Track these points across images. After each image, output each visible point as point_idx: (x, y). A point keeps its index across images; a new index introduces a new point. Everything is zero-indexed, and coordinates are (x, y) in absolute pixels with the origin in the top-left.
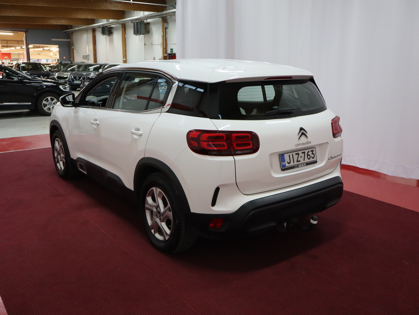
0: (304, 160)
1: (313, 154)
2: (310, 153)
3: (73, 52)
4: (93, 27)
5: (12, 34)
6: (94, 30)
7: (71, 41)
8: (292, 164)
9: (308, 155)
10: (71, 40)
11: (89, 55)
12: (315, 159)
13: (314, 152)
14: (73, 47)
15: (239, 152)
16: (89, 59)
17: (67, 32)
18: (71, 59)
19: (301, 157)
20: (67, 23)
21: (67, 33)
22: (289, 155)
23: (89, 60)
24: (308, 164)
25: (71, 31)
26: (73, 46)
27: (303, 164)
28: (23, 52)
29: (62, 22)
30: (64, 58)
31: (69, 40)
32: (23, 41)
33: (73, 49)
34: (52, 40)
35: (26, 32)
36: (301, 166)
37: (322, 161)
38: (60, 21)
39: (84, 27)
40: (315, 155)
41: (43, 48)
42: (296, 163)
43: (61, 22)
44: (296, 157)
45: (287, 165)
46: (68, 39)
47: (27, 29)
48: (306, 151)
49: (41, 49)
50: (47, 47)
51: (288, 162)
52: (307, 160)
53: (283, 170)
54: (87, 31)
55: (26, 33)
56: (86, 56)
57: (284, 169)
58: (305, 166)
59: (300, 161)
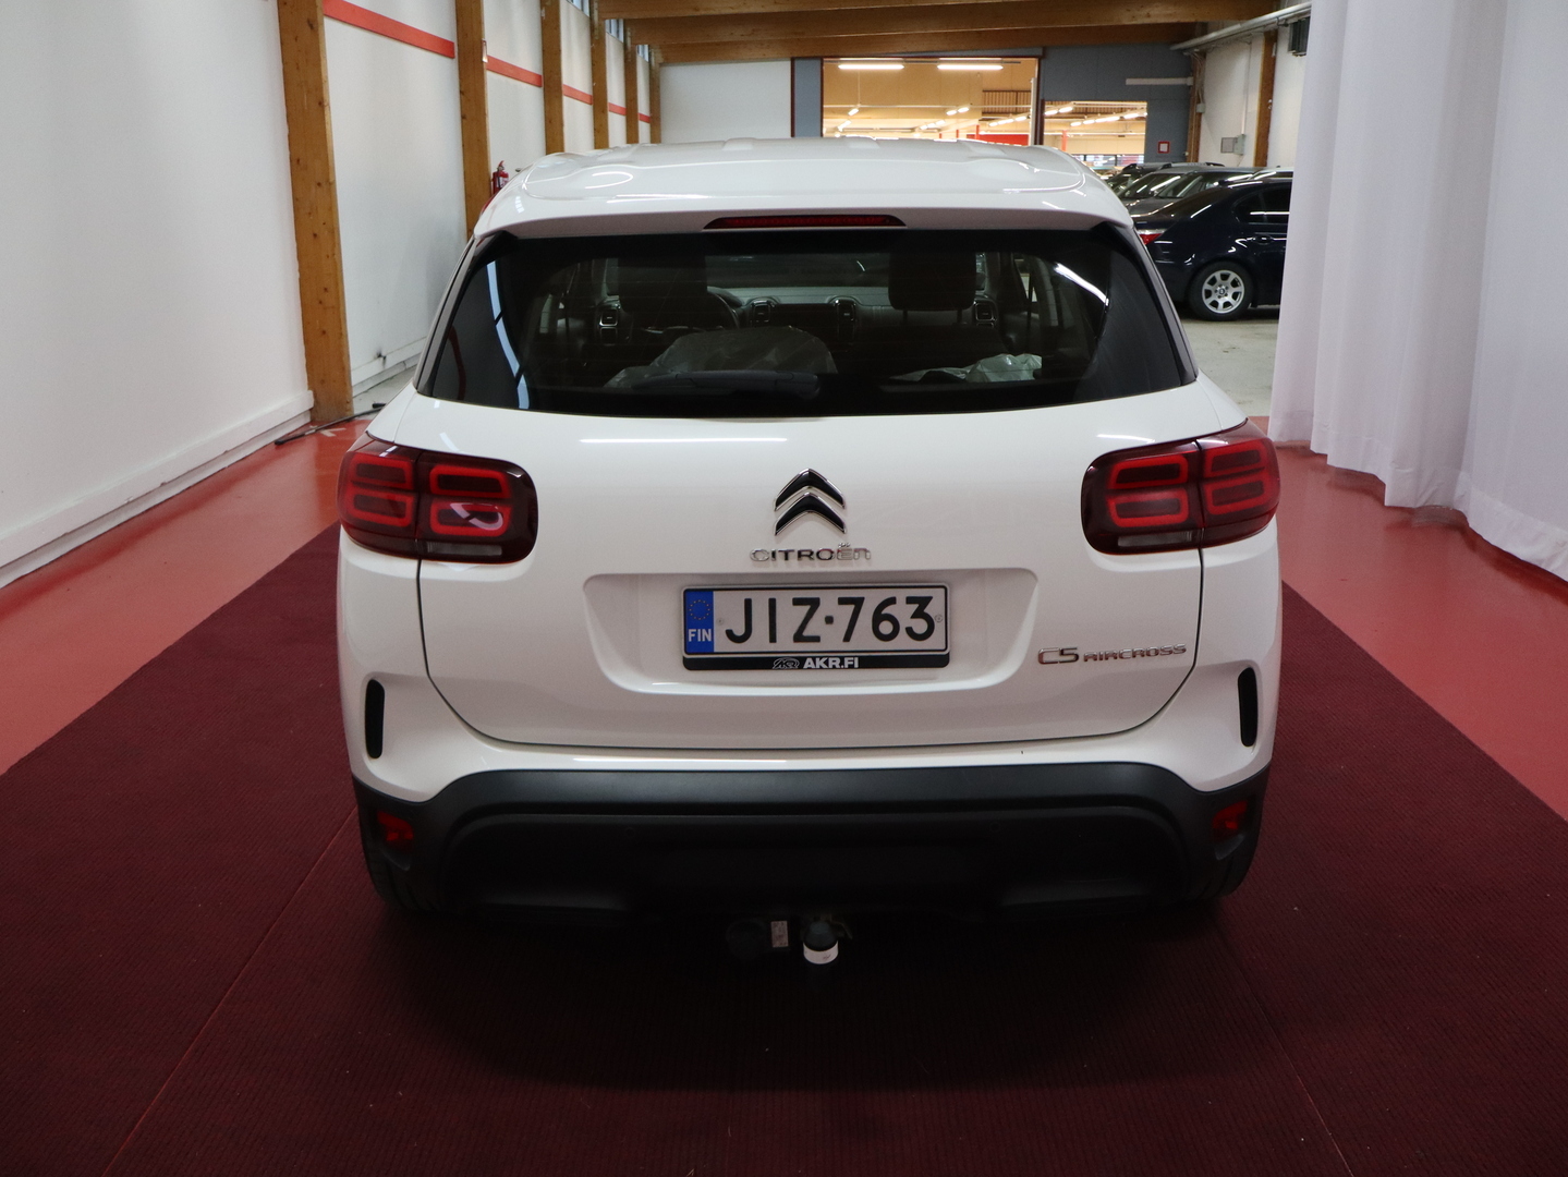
0: (847, 638)
1: (919, 614)
2: (903, 612)
3: (1199, 126)
4: (1264, 26)
5: (998, 67)
6: (1271, 38)
7: (1197, 86)
8: (758, 643)
9: (878, 617)
10: (1194, 82)
11: (1244, 136)
12: (934, 643)
13: (934, 609)
14: (1199, 108)
15: (447, 549)
16: (1243, 150)
17: (1185, 50)
18: (1187, 154)
19: (829, 620)
20: (1171, 15)
21: (1185, 54)
22: (748, 603)
23: (1242, 155)
24: (870, 662)
25: (1197, 46)
26: (1199, 102)
27: (842, 659)
28: (1064, 129)
29: (1152, 13)
30: (1164, 147)
31: (1189, 81)
32: (1030, 91)
33: (1200, 114)
34: (1129, 82)
35: (1040, 59)
36: (820, 663)
37: (987, 662)
38: (1145, 11)
39: (1236, 27)
40: (939, 627)
41: (1121, 115)
42: (785, 643)
43: (1148, 16)
44: (790, 617)
45: (723, 645)
46: (1186, 76)
47: (1045, 49)
48: (872, 599)
49: (1114, 118)
50: (1132, 109)
51: (730, 634)
52: (865, 640)
53: (690, 665)
54: (1250, 43)
55: (1042, 61)
56: (1235, 140)
57: (699, 659)
58: (851, 667)
59: (816, 639)
